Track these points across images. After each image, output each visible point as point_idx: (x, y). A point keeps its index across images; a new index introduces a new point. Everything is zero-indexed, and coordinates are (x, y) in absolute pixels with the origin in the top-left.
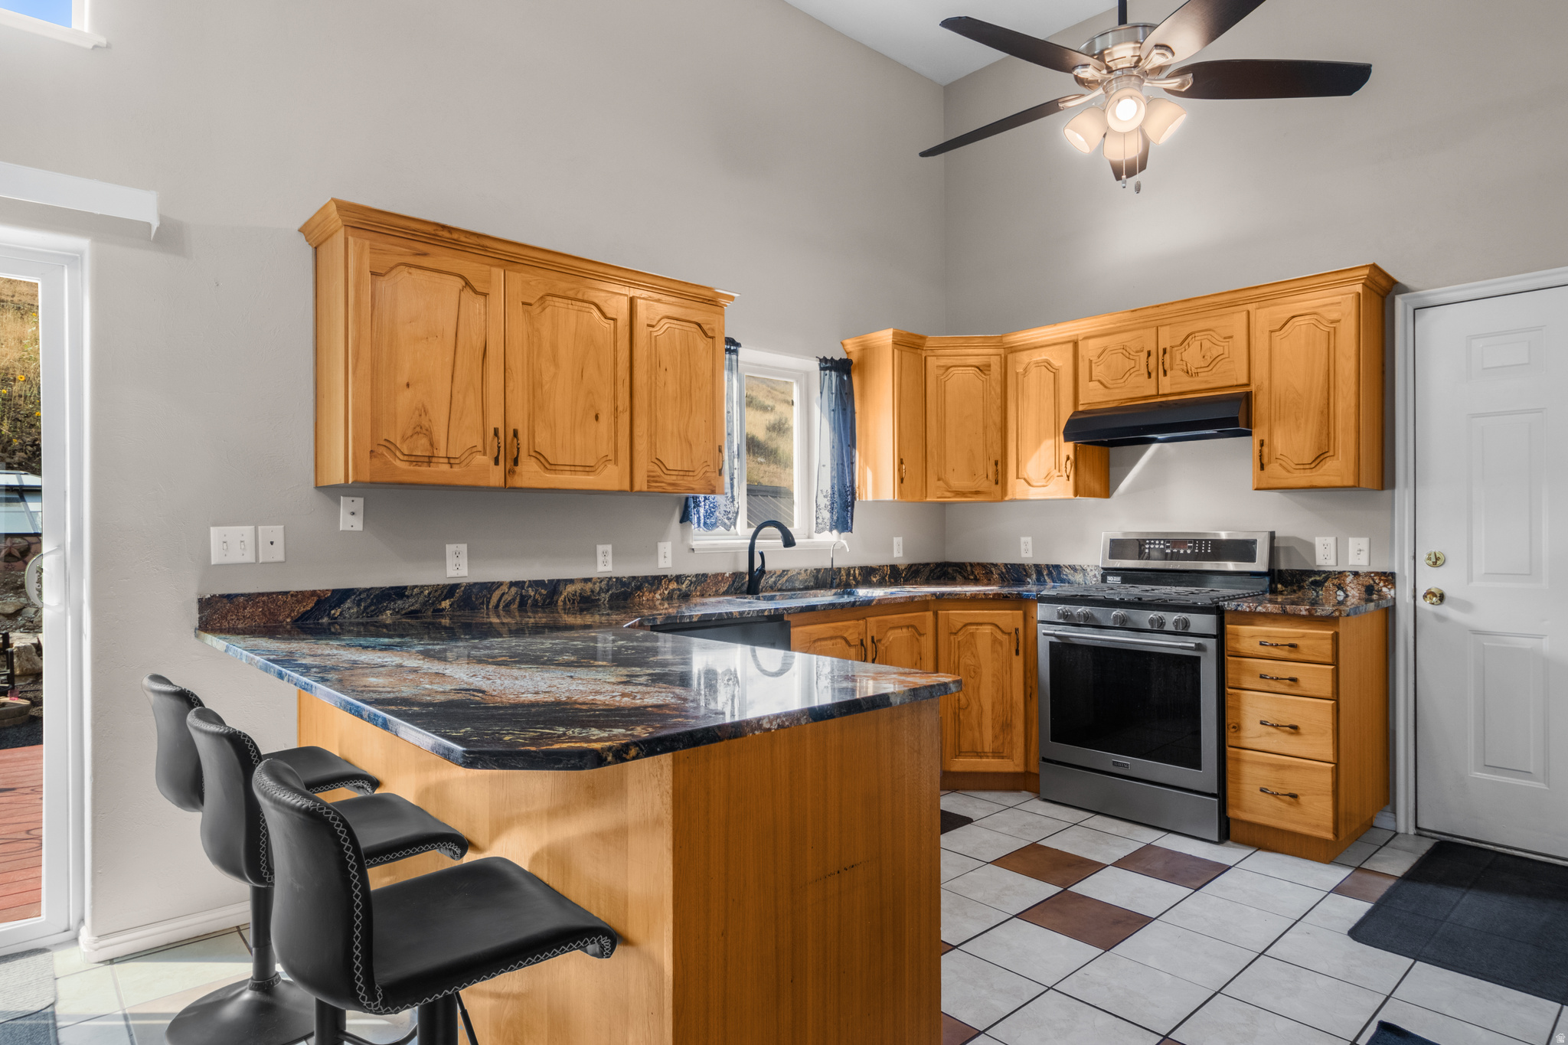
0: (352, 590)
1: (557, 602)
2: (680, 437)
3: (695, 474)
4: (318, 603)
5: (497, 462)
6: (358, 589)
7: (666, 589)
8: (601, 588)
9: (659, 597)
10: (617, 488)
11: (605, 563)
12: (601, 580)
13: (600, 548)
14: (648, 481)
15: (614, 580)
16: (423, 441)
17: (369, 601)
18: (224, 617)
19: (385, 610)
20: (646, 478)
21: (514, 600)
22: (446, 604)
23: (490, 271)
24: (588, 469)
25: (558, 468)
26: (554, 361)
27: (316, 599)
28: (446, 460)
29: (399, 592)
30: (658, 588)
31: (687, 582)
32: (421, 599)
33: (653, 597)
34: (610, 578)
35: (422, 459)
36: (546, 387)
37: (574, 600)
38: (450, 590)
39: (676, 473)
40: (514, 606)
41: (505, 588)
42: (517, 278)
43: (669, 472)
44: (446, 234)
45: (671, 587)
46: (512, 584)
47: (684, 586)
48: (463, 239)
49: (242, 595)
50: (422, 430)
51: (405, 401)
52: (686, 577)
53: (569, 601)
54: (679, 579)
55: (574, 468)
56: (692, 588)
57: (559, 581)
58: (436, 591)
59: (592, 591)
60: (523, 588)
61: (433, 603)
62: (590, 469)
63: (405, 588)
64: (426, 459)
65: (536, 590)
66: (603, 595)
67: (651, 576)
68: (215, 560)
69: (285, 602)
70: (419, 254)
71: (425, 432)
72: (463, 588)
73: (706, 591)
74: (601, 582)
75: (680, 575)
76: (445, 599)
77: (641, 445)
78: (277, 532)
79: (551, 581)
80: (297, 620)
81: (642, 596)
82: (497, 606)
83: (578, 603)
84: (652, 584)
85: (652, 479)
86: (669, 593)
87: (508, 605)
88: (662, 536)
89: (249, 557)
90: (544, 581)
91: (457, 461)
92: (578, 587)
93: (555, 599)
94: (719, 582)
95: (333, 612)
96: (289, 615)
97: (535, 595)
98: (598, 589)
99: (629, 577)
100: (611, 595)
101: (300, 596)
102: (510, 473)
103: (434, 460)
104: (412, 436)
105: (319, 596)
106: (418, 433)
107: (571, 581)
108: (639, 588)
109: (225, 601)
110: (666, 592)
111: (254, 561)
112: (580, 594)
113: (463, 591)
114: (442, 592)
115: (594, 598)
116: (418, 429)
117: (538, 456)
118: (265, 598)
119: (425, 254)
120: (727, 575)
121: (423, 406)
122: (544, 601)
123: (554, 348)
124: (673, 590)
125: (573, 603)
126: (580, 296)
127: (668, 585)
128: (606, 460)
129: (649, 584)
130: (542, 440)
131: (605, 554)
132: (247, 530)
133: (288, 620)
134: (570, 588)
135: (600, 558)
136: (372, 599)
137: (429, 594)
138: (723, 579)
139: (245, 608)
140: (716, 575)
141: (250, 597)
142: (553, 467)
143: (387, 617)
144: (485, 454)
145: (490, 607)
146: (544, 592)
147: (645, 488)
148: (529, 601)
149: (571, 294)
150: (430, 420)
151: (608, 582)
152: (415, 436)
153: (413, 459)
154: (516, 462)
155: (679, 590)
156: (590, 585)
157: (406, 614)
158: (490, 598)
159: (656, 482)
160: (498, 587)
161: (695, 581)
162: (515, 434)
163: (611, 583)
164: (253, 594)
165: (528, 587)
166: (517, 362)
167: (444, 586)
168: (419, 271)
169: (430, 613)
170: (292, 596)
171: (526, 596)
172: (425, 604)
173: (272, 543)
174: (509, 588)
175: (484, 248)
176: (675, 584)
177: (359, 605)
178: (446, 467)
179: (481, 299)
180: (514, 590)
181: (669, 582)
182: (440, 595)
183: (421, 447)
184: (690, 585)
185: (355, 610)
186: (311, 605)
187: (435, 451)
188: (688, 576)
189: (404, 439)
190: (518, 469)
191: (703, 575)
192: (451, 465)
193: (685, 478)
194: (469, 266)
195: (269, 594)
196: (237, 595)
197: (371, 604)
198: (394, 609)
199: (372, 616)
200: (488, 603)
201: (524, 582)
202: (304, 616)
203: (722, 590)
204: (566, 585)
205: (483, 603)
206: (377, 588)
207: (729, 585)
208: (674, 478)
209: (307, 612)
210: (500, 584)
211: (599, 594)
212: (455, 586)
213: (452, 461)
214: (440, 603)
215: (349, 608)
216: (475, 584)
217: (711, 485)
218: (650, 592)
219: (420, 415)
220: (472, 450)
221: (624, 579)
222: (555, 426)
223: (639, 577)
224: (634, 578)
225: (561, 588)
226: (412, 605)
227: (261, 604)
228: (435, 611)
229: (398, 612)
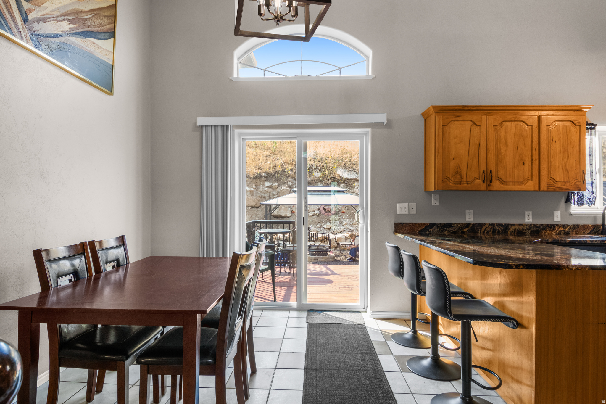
0: (436, 223)
1: (508, 232)
2: (563, 168)
3: (570, 183)
4: (425, 227)
5: (484, 182)
6: (437, 223)
7: (558, 230)
8: (527, 228)
9: (554, 233)
10: (532, 189)
11: (529, 218)
12: (527, 225)
13: (526, 213)
14: (547, 187)
15: (533, 225)
16: (459, 176)
17: (441, 227)
18: (401, 229)
19: (445, 231)
20: (546, 186)
21: (490, 230)
22: (466, 230)
23: (482, 117)
24: (520, 183)
25: (507, 183)
26: (506, 144)
27: (425, 225)
28: (466, 182)
29: (450, 225)
30: (554, 230)
31: (568, 228)
32: (457, 228)
33: (551, 233)
34: (531, 225)
35: (458, 182)
36: (503, 154)
37: (515, 232)
38: (467, 225)
39: (561, 183)
40: (491, 233)
41: (487, 226)
42: (491, 118)
43: (557, 183)
44: (466, 108)
45: (560, 229)
46: (490, 225)
47: (566, 229)
48: (472, 108)
49: (405, 223)
50: (458, 173)
51: (453, 164)
52: (568, 226)
53: (513, 232)
54: (564, 226)
55: (514, 183)
56: (571, 230)
57: (508, 224)
58: (462, 225)
59: (523, 229)
60: (494, 226)
61: (461, 229)
62: (521, 183)
63: (452, 224)
64: (459, 182)
65: (499, 227)
66: (528, 231)
67: (550, 225)
68: (398, 213)
69: (416, 226)
70: (457, 117)
71: (459, 173)
72: (471, 225)
73: (578, 232)
74: (527, 226)
75: (565, 225)
76: (465, 228)
77: (544, 173)
78: (414, 205)
79: (505, 224)
80: (420, 232)
81: (546, 232)
82: (484, 232)
83: (517, 233)
84: (551, 228)
85: (549, 186)
86: (559, 232)
87: (488, 232)
88: (557, 209)
89: (407, 213)
90: (502, 224)
91: (470, 182)
92: (516, 227)
93: (507, 231)
94: (585, 229)
95: (430, 230)
96: (417, 230)
97: (499, 229)
98: (525, 228)
99: (539, 225)
100: (531, 231)
101: (420, 224)
102: (489, 185)
103: (462, 182)
104: (455, 175)
105: (426, 225)
106: (457, 174)
107: (514, 225)
108: (545, 229)
109: (401, 225)
110: (558, 231)
111: (408, 213)
112: (518, 230)
113: (472, 226)
114: (464, 226)
115: (523, 231)
116: (457, 173)
117: (500, 179)
118: (411, 224)
119: (459, 116)
120: (590, 226)
121: (458, 165)
122: (502, 231)
123: (506, 140)
124: (561, 231)
125: (515, 233)
126: (516, 120)
127: (559, 229)
128: (528, 179)
129: (549, 228)
130: (501, 173)
131: (529, 215)
132: (407, 204)
133: (417, 231)
134: (513, 228)
135: (526, 217)
136: (442, 227)
137: (460, 226)
138: (587, 227)
139: (406, 227)
140: (584, 226)
141: (407, 224)
142: (506, 183)
143: (446, 233)
144: (479, 179)
145: (481, 232)
146: (502, 228)
147: (545, 189)
148: (496, 231)
149: (513, 119)
150: (461, 170)
151: (530, 226)
152: (456, 175)
153: (455, 182)
154: (491, 182)
155: (564, 231)
156: (522, 227)
157: (452, 232)
158: (481, 229)
159: (551, 187)
160: (485, 225)
161: (573, 228)
162: (491, 172)
163: (531, 226)
164: (408, 223)
165: (496, 226)
166: (492, 147)
167: (465, 224)
168: (457, 122)
169: (460, 233)
170: (418, 224)
171: (495, 229)
172: (458, 229)
173: (413, 208)
174: (489, 226)
175: (480, 110)
176: (562, 228)
177: (437, 228)
178: (466, 185)
179: (479, 127)
180: (490, 227)
181: (559, 227)
182: (463, 227)
183: (458, 178)
184: (570, 229)
185: (436, 230)
186: (424, 227)
187: (462, 179)
188: (569, 225)
189: (452, 176)
190: (492, 184)
191: (577, 225)
192: (468, 184)
193: (565, 185)
194: (474, 117)
195: (412, 223)
196: (404, 223)
197: (441, 228)
198: (448, 230)
199: (441, 232)
200: (481, 231)
201: (494, 224)
202: (422, 231)
203: (587, 232)
204: (511, 226)
205: (479, 231)
206: (443, 223)
207: (591, 230)
208: (560, 185)
209: (422, 229)
210: (485, 224)
211: (526, 230)
212: (469, 224)
213: (468, 182)
214: (464, 229)
215: (435, 229)
216: (476, 224)
217: (579, 187)
218: (550, 231)
219: (458, 168)
220: (475, 178)
221: (537, 225)
222: (506, 168)
223: (544, 225)
224: (542, 225)
225: (509, 227)
226: (454, 230)
227: (410, 226)
228: (462, 232)
229: (450, 232)
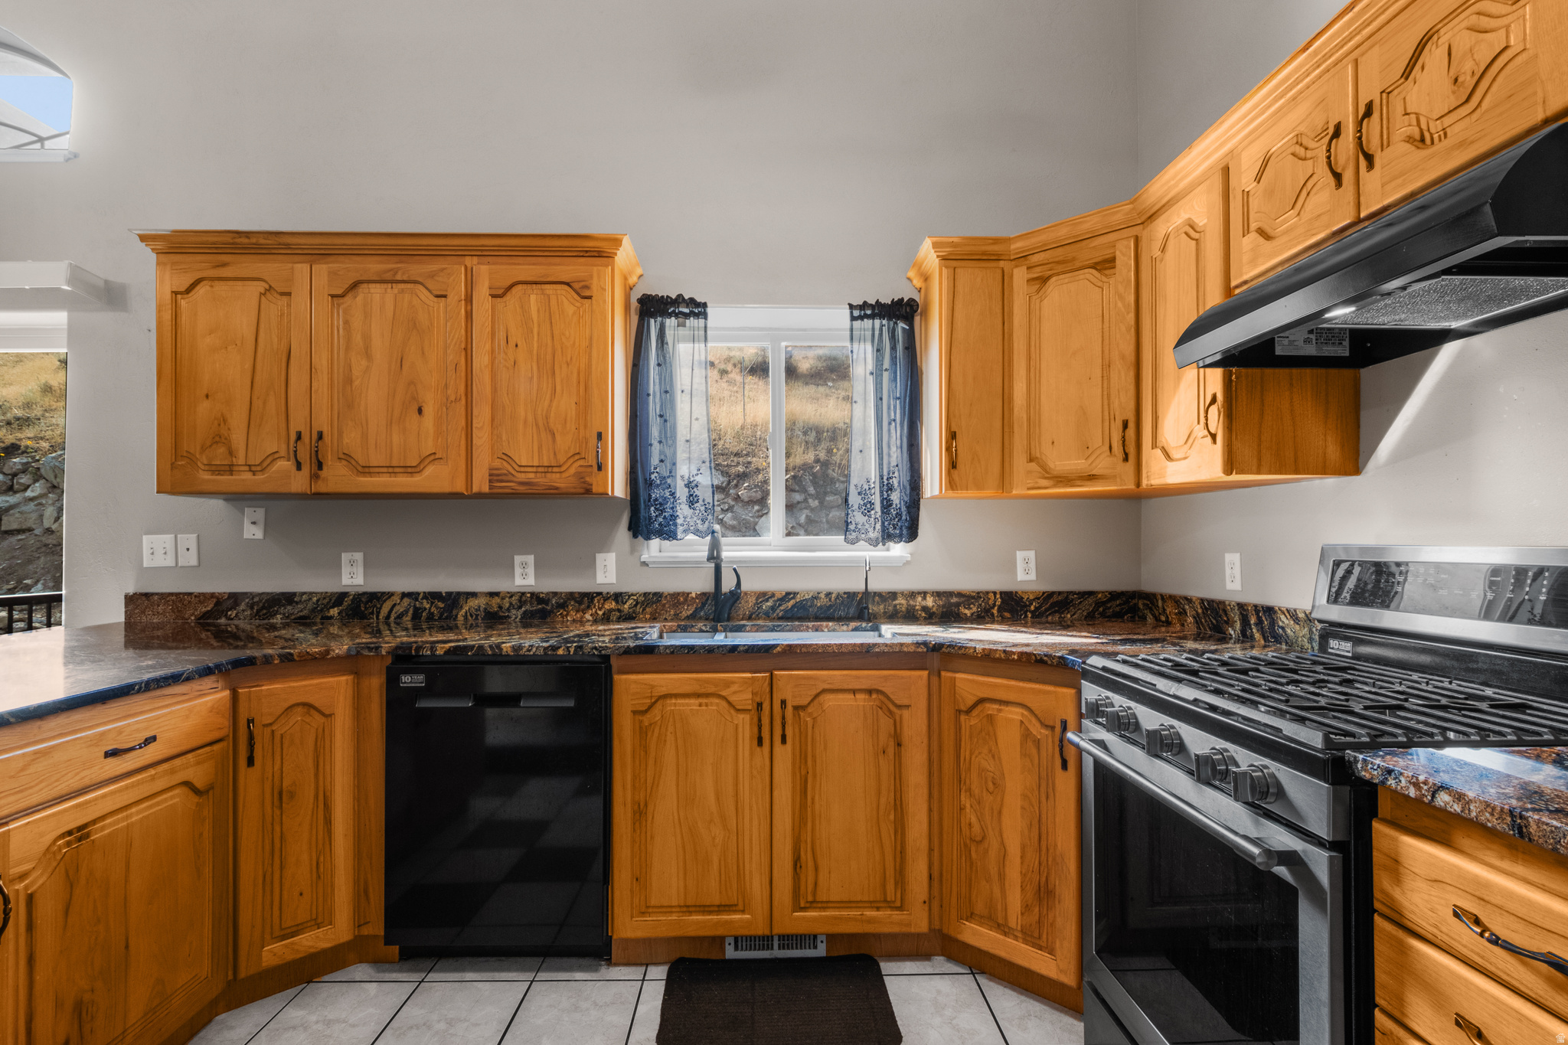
0: (246, 593)
1: (456, 616)
2: (537, 425)
3: (562, 469)
4: (218, 603)
5: (299, 466)
6: (251, 593)
7: (600, 609)
8: (511, 604)
9: (591, 618)
10: (446, 488)
11: (524, 576)
12: (512, 595)
13: (518, 559)
14: (490, 481)
15: (529, 595)
16: (222, 450)
17: (261, 605)
18: (143, 612)
19: (275, 615)
20: (487, 478)
21: (407, 611)
22: (334, 612)
23: (292, 268)
24: (411, 470)
25: (372, 470)
26: (367, 353)
27: (215, 600)
28: (247, 468)
29: (289, 598)
30: (589, 607)
31: (631, 601)
32: (310, 605)
33: (582, 617)
34: (523, 594)
35: (223, 468)
36: (356, 383)
37: (477, 616)
38: (341, 597)
39: (534, 469)
40: (407, 619)
41: (397, 599)
42: (322, 269)
43: (522, 469)
44: (244, 240)
45: (607, 606)
46: (404, 595)
47: (626, 606)
48: (262, 241)
49: (157, 594)
50: (219, 438)
51: (205, 411)
52: (629, 596)
53: (471, 616)
54: (618, 597)
55: (392, 470)
56: (639, 609)
57: (459, 594)
58: (324, 598)
59: (500, 607)
60: (417, 600)
61: (322, 610)
62: (413, 470)
63: (294, 594)
64: (227, 468)
65: (432, 603)
66: (514, 612)
67: (579, 593)
68: (145, 566)
69: (189, 602)
70: (218, 266)
71: (223, 440)
72: (351, 597)
73: (660, 614)
74: (511, 597)
75: (621, 594)
76: (333, 607)
77: (481, 438)
78: (189, 540)
79: (449, 594)
80: (199, 619)
81: (567, 615)
82: (388, 617)
83: (482, 619)
84: (580, 603)
85: (495, 478)
86: (604, 614)
87: (400, 616)
88: (604, 546)
89: (170, 562)
90: (441, 593)
91: (259, 468)
92: (481, 602)
93: (454, 612)
94: (680, 604)
95: (229, 613)
96: (193, 614)
97: (430, 608)
98: (507, 605)
99: (548, 594)
100: (525, 612)
101: (202, 597)
102: (315, 477)
103: (235, 468)
104: (211, 446)
105: (218, 598)
106: (217, 442)
107: (474, 595)
108: (562, 606)
109: (144, 598)
110: (600, 613)
111: (174, 565)
112: (485, 609)
113: (352, 600)
114: (331, 600)
115: (501, 614)
116: (217, 439)
117: (348, 459)
118: (174, 598)
119: (224, 265)
120: (694, 595)
121: (222, 415)
122: (441, 614)
123: (367, 339)
124: (611, 611)
125: (477, 619)
126: (399, 277)
127: (603, 604)
128: (433, 458)
129: (576, 602)
130: (351, 439)
131: (524, 565)
132: (168, 538)
133: (193, 618)
134: (473, 603)
135: (518, 571)
136: (264, 603)
137: (318, 601)
138: (686, 600)
139: (158, 606)
140: (675, 596)
141: (163, 596)
142: (367, 470)
143: (278, 620)
144: (289, 460)
145: (381, 617)
146: (441, 605)
147: (486, 489)
148: (424, 614)
149: (388, 276)
150: (229, 429)
151: (521, 597)
152: (214, 446)
153: (213, 468)
154: (320, 466)
155: (619, 610)
156: (497, 600)
157: (295, 619)
158: (380, 608)
159: (502, 481)
160: (390, 597)
161: (643, 602)
162: (320, 436)
163: (524, 598)
164: (165, 594)
165: (422, 599)
166: (322, 361)
167: (333, 594)
168: (222, 283)
169: (318, 620)
170: (195, 596)
171: (420, 608)
172: (313, 610)
173: (188, 549)
174: (402, 599)
175: (288, 246)
176: (614, 603)
177: (252, 608)
178: (248, 476)
179: (285, 299)
180: (406, 601)
181: (605, 601)
182: (328, 603)
183: (219, 455)
184: (636, 605)
185: (249, 613)
186: (211, 606)
187: (234, 459)
188: (632, 595)
189: (203, 449)
190: (324, 473)
191: (655, 594)
192: (254, 473)
193: (549, 475)
194: (270, 269)
195: (177, 594)
196: (153, 594)
197: (263, 608)
198: (284, 614)
199: (264, 619)
200: (378, 613)
201: (418, 594)
202: (206, 615)
203: (684, 614)
204: (467, 598)
205: (372, 613)
206: (268, 593)
207: (696, 609)
208: (532, 475)
209: (208, 612)
210: (391, 595)
211: (508, 610)
212: (344, 595)
213: (253, 468)
214: (328, 610)
215: (243, 611)
216: (364, 593)
217: (584, 482)
218: (577, 611)
219: (219, 425)
220: (274, 457)
221: (541, 595)
222: (367, 425)
223: (561, 593)
224: (555, 594)
225: (461, 601)
226: (301, 611)
227: (171, 603)
228: (323, 618)
229: (288, 617)
